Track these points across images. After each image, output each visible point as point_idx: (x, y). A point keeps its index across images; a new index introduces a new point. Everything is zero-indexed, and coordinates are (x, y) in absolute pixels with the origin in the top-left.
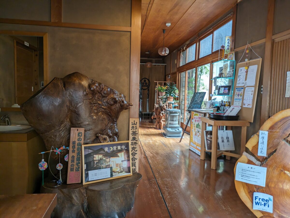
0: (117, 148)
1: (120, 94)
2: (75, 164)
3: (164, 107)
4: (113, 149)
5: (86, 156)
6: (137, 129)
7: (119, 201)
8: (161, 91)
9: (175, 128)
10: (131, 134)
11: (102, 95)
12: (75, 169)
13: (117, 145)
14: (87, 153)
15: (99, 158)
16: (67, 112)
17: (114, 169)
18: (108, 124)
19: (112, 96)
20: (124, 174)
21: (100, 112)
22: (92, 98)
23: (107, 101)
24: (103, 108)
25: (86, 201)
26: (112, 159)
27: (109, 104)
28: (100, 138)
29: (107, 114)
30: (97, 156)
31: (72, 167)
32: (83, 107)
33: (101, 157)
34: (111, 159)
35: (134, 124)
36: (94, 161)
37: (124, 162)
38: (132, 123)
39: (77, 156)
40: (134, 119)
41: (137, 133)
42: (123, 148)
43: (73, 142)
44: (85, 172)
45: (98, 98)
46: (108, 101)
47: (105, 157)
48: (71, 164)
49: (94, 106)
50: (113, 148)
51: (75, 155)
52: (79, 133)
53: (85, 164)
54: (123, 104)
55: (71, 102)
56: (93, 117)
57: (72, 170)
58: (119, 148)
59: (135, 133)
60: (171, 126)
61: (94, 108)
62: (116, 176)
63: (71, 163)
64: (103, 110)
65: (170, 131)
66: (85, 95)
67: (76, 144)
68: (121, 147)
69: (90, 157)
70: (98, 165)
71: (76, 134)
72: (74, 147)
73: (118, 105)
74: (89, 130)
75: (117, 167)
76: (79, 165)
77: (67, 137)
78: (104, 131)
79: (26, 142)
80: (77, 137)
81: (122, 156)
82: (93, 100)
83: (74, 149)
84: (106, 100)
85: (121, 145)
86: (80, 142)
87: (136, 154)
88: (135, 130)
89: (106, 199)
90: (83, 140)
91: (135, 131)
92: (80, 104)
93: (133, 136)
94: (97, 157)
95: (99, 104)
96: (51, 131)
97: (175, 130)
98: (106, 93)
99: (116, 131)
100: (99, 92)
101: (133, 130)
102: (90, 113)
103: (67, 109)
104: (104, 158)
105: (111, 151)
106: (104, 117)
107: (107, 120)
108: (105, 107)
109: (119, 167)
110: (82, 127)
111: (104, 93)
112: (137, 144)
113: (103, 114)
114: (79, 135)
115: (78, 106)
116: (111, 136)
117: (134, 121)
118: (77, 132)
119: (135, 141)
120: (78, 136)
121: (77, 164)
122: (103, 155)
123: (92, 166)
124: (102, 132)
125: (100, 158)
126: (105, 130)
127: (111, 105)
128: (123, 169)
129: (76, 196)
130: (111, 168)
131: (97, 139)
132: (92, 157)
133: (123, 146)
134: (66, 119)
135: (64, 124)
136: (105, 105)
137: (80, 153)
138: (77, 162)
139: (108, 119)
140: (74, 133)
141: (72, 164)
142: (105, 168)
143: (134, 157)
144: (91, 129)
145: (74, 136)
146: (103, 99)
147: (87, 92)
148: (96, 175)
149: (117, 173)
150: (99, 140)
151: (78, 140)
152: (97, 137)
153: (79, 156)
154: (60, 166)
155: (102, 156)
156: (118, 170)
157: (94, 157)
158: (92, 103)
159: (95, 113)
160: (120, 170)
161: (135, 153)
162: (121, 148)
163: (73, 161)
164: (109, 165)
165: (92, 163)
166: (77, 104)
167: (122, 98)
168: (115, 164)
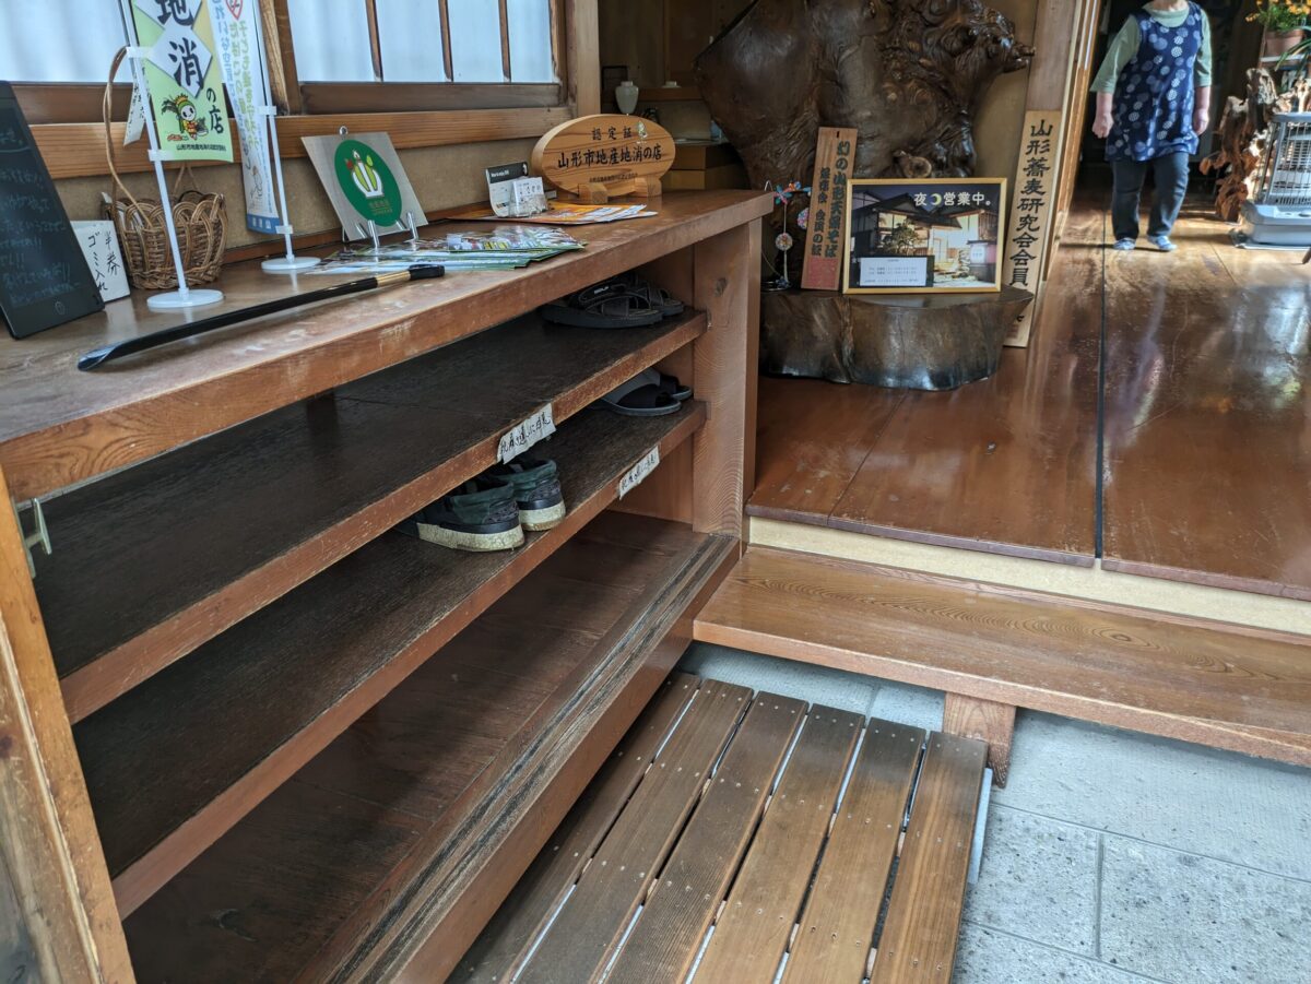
0: (956, 200)
1: (992, 13)
2: (825, 234)
3: (1274, 110)
4: (944, 200)
5: (857, 214)
6: (1048, 150)
7: (941, 343)
8: (1281, 25)
9: (1301, 206)
10: (1025, 169)
11: (922, 17)
12: (823, 248)
13: (958, 189)
14: (860, 205)
15: (895, 223)
16: (810, 78)
17: (939, 263)
18: (936, 125)
19: (959, 21)
20: (971, 284)
21: (910, 80)
22: (890, 30)
23: (939, 40)
24: (922, 65)
25: (849, 339)
26: (936, 231)
27: (945, 49)
28: (903, 162)
29: (934, 86)
30: (890, 216)
31: (816, 244)
32: (859, 63)
33: (902, 222)
34: (932, 231)
35: (1038, 134)
36: (878, 230)
37: (975, 245)
38: (1033, 127)
39: (833, 212)
40: (1041, 115)
41: (1046, 166)
42: (978, 200)
43: (823, 170)
44: (851, 261)
45: (909, 30)
46: (942, 41)
47: (912, 223)
48: (814, 233)
49: (895, 57)
50: (942, 196)
51: (827, 208)
52: (841, 145)
53: (852, 235)
54: (997, 49)
55: (822, 47)
56: (887, 94)
57: (816, 251)
58: (964, 198)
59: (1040, 166)
60: (1281, 194)
61: (894, 64)
62: (943, 284)
63: (816, 230)
64: (924, 72)
65: (1272, 219)
66: (867, 20)
67: (832, 177)
68: (971, 198)
69: (867, 219)
70: (890, 245)
71: (831, 146)
72: (824, 186)
73: (977, 55)
74: (872, 138)
75: (950, 260)
76: (835, 239)
77: (807, 158)
78: (923, 146)
79: (703, 172)
80: (835, 157)
81: (971, 225)
82: (891, 38)
83: (826, 193)
84: (937, 38)
85: (972, 189)
86: (844, 171)
87: (1034, 239)
88: (1042, 155)
89: (903, 328)
90: (851, 166)
91: (1043, 159)
92: (848, 52)
93: (1031, 178)
94: (890, 221)
95: (911, 51)
96: (766, 138)
97: (1301, 215)
98: (939, 10)
99: (964, 150)
100: (913, 9)
101: (1032, 155)
102: (880, 79)
103: (811, 70)
104: (911, 227)
105: (937, 207)
106: (925, 96)
107: (934, 108)
108: (929, 63)
109: (956, 261)
110: (852, 127)
111: (931, 12)
112: (1042, 204)
113: (920, 87)
114: (840, 152)
115: (843, 57)
116: (941, 160)
117: (1043, 122)
118: (836, 142)
119: (1034, 195)
120: (838, 154)
121: (832, 236)
122: (908, 217)
123: (872, 245)
124: (915, 146)
125: (899, 224)
126: (923, 141)
127: (954, 54)
128: (972, 268)
129: (822, 317)
130: (931, 259)
131: (894, 167)
132: (874, 217)
133: (978, 195)
134: (809, 104)
135: (802, 118)
136: (930, 54)
137: (839, 206)
138: (832, 230)
139: (940, 106)
140: (826, 143)
141: (818, 235)
142: (910, 256)
143: (1023, 251)
144: (879, 135)
145: (827, 153)
146: (925, 33)
147: (875, 7)
148: (881, 271)
149: (949, 278)
150: (902, 171)
151: (838, 167)
152: (896, 160)
153: (836, 213)
154: (785, 240)
155: (905, 218)
156: (954, 267)
157: (878, 220)
158: (888, 46)
159: (894, 82)
160: (961, 270)
161: (1031, 237)
162: (971, 201)
163: (819, 227)
164: (926, 249)
165: (873, 235)
166: (841, 52)
167: (999, 28)
168: (944, 250)
